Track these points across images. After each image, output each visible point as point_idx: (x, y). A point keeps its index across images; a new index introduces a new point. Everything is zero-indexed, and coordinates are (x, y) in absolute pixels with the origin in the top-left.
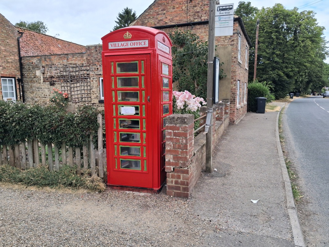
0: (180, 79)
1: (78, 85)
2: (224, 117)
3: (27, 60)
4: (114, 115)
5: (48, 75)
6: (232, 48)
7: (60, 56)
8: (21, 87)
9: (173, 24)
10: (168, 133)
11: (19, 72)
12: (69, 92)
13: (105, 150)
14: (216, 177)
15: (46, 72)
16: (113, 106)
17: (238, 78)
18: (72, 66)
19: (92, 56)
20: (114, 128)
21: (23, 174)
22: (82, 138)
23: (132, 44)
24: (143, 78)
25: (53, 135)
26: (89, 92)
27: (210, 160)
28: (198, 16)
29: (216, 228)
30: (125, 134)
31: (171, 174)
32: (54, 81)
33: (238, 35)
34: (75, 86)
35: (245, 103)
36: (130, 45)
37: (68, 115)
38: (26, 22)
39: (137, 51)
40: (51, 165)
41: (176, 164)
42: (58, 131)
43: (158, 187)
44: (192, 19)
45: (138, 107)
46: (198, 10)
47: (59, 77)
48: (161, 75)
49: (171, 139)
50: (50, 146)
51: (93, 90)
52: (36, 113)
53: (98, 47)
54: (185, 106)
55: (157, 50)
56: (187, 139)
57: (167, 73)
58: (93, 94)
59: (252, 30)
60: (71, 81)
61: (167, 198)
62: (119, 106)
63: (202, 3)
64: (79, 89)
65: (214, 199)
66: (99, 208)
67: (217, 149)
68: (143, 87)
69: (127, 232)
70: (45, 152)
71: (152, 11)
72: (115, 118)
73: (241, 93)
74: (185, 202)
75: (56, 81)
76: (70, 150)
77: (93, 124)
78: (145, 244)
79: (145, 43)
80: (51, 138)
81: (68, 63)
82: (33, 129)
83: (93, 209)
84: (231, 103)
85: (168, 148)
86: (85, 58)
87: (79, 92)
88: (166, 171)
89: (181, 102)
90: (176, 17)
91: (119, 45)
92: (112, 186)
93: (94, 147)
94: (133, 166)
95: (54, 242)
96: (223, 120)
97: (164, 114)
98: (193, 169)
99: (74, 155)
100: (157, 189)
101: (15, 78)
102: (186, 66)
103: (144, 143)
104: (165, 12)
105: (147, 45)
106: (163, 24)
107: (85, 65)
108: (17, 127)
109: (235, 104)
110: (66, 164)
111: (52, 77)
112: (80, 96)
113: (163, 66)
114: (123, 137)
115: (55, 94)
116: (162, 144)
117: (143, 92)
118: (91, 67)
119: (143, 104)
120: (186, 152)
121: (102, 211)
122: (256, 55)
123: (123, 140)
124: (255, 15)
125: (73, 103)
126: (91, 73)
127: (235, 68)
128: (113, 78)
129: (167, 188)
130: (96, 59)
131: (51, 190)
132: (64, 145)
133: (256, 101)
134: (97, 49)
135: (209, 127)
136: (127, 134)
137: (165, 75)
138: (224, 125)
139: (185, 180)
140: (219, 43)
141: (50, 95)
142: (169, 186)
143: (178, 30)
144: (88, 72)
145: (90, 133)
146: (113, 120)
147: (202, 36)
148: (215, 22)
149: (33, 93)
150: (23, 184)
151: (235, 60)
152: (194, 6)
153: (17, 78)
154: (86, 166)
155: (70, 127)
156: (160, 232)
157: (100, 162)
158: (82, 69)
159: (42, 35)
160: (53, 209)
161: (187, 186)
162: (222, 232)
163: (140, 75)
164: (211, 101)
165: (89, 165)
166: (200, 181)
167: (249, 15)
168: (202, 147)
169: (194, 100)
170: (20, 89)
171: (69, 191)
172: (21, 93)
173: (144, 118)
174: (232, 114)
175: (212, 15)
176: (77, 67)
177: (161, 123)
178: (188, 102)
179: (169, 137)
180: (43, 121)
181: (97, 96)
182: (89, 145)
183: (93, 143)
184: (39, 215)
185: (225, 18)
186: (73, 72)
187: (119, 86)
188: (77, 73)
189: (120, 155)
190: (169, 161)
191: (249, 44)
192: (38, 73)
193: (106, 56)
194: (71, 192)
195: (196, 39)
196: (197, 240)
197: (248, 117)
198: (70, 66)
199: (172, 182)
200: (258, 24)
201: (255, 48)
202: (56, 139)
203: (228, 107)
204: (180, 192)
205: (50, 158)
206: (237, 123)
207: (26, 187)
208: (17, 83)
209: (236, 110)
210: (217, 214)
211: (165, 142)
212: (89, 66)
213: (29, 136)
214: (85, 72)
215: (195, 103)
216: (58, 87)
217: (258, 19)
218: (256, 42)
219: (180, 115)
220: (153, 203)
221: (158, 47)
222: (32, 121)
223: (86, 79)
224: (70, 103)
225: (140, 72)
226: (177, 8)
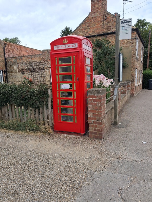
0: (99, 68)
1: (38, 74)
2: (127, 91)
3: (9, 60)
4: (58, 89)
5: (21, 68)
6: (132, 48)
7: (27, 57)
8: (6, 75)
9: (94, 35)
10: (90, 100)
11: (5, 67)
12: (33, 78)
13: (53, 109)
14: (120, 128)
15: (19, 66)
16: (57, 84)
17: (136, 67)
18: (34, 62)
19: (46, 56)
20: (58, 97)
21: (6, 124)
22: (40, 103)
23: (68, 46)
24: (74, 67)
25: (23, 101)
26: (44, 78)
27: (117, 117)
28: (110, 29)
29: (119, 157)
30: (64, 101)
31: (91, 124)
32: (24, 72)
33: (136, 39)
34: (36, 74)
35: (141, 83)
36: (67, 47)
37: (31, 90)
38: (8, 38)
39: (71, 50)
40: (22, 118)
41: (95, 119)
42: (25, 98)
43: (84, 132)
44: (106, 31)
45: (71, 84)
46: (110, 25)
47: (27, 69)
48: (85, 65)
49: (91, 104)
50: (21, 107)
51: (47, 77)
52: (14, 89)
53: (49, 51)
54: (101, 84)
55: (83, 49)
56: (101, 104)
57: (90, 64)
58: (47, 79)
59: (146, 37)
60: (34, 71)
61: (89, 139)
62: (60, 84)
63: (113, 20)
64: (38, 76)
65: (119, 141)
66: (48, 144)
67: (121, 111)
68: (74, 72)
69: (65, 157)
70: (19, 111)
71: (81, 27)
72: (58, 91)
73: (138, 77)
74: (100, 142)
75: (25, 72)
76: (33, 110)
77: (45, 95)
78: (75, 164)
79: (75, 45)
80: (22, 103)
81: (32, 60)
82: (11, 98)
83: (45, 144)
84: (131, 83)
85: (89, 109)
86: (41, 57)
87: (38, 78)
88: (88, 123)
89: (98, 81)
90: (96, 30)
91: (60, 47)
92: (56, 131)
93: (46, 108)
94: (69, 120)
95: (23, 161)
96: (126, 93)
97: (87, 89)
98: (106, 122)
99: (35, 113)
100: (83, 133)
101: (2, 70)
102: (103, 60)
103: (75, 106)
104: (89, 27)
105: (77, 46)
106: (88, 35)
107: (41, 62)
108: (3, 97)
109: (134, 83)
110: (30, 118)
111: (23, 69)
112: (39, 80)
113: (87, 59)
114: (63, 103)
115: (25, 79)
116: (86, 107)
117: (75, 75)
118: (45, 63)
119: (75, 82)
120: (101, 112)
121: (50, 145)
122: (149, 52)
123: (63, 104)
124: (148, 27)
125: (35, 84)
126: (45, 67)
127: (134, 61)
128: (57, 67)
129: (89, 133)
130: (48, 58)
131: (22, 133)
132: (29, 107)
133: (148, 82)
134: (49, 52)
135: (116, 96)
136: (66, 101)
137: (88, 64)
138: (127, 97)
139: (100, 129)
140: (124, 46)
141: (21, 80)
142: (90, 132)
143: (98, 38)
144: (43, 66)
145: (44, 100)
146: (57, 92)
147: (113, 42)
148: (120, 31)
149: (12, 79)
150: (6, 129)
151: (134, 56)
152: (107, 23)
153: (3, 70)
154: (42, 119)
155: (32, 96)
156: (84, 158)
157: (50, 117)
158: (40, 64)
159: (18, 45)
160: (23, 143)
161: (101, 132)
162: (123, 160)
163: (73, 65)
164: (117, 81)
165: (43, 119)
166: (110, 130)
167: (144, 27)
168: (112, 109)
169: (107, 80)
170: (5, 77)
171: (32, 133)
172: (6, 79)
173: (75, 91)
174: (132, 90)
175: (117, 26)
176: (37, 63)
177: (85, 94)
178: (103, 81)
179: (90, 102)
180: (17, 93)
181: (49, 80)
182: (43, 107)
183: (45, 106)
184: (15, 146)
185: (126, 28)
186: (35, 66)
187: (60, 72)
188: (37, 67)
189: (61, 113)
190: (90, 117)
191: (143, 45)
192: (15, 67)
193: (52, 54)
194: (33, 134)
195: (109, 43)
196: (107, 164)
197: (143, 92)
198: (33, 62)
199: (92, 129)
200: (150, 32)
201: (148, 48)
202: (24, 103)
203: (130, 85)
204: (97, 135)
205: (21, 115)
206: (135, 96)
207: (8, 131)
208: (4, 73)
209: (135, 87)
210: (120, 149)
211: (88, 106)
212: (44, 62)
213: (10, 102)
214: (41, 66)
215: (107, 82)
216: (26, 75)
217: (150, 30)
218: (149, 44)
219: (97, 89)
220: (81, 141)
221: (84, 47)
222: (11, 93)
223: (42, 70)
224: (33, 85)
225: (73, 63)
226: (97, 24)
